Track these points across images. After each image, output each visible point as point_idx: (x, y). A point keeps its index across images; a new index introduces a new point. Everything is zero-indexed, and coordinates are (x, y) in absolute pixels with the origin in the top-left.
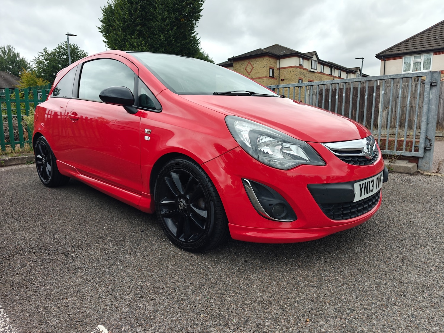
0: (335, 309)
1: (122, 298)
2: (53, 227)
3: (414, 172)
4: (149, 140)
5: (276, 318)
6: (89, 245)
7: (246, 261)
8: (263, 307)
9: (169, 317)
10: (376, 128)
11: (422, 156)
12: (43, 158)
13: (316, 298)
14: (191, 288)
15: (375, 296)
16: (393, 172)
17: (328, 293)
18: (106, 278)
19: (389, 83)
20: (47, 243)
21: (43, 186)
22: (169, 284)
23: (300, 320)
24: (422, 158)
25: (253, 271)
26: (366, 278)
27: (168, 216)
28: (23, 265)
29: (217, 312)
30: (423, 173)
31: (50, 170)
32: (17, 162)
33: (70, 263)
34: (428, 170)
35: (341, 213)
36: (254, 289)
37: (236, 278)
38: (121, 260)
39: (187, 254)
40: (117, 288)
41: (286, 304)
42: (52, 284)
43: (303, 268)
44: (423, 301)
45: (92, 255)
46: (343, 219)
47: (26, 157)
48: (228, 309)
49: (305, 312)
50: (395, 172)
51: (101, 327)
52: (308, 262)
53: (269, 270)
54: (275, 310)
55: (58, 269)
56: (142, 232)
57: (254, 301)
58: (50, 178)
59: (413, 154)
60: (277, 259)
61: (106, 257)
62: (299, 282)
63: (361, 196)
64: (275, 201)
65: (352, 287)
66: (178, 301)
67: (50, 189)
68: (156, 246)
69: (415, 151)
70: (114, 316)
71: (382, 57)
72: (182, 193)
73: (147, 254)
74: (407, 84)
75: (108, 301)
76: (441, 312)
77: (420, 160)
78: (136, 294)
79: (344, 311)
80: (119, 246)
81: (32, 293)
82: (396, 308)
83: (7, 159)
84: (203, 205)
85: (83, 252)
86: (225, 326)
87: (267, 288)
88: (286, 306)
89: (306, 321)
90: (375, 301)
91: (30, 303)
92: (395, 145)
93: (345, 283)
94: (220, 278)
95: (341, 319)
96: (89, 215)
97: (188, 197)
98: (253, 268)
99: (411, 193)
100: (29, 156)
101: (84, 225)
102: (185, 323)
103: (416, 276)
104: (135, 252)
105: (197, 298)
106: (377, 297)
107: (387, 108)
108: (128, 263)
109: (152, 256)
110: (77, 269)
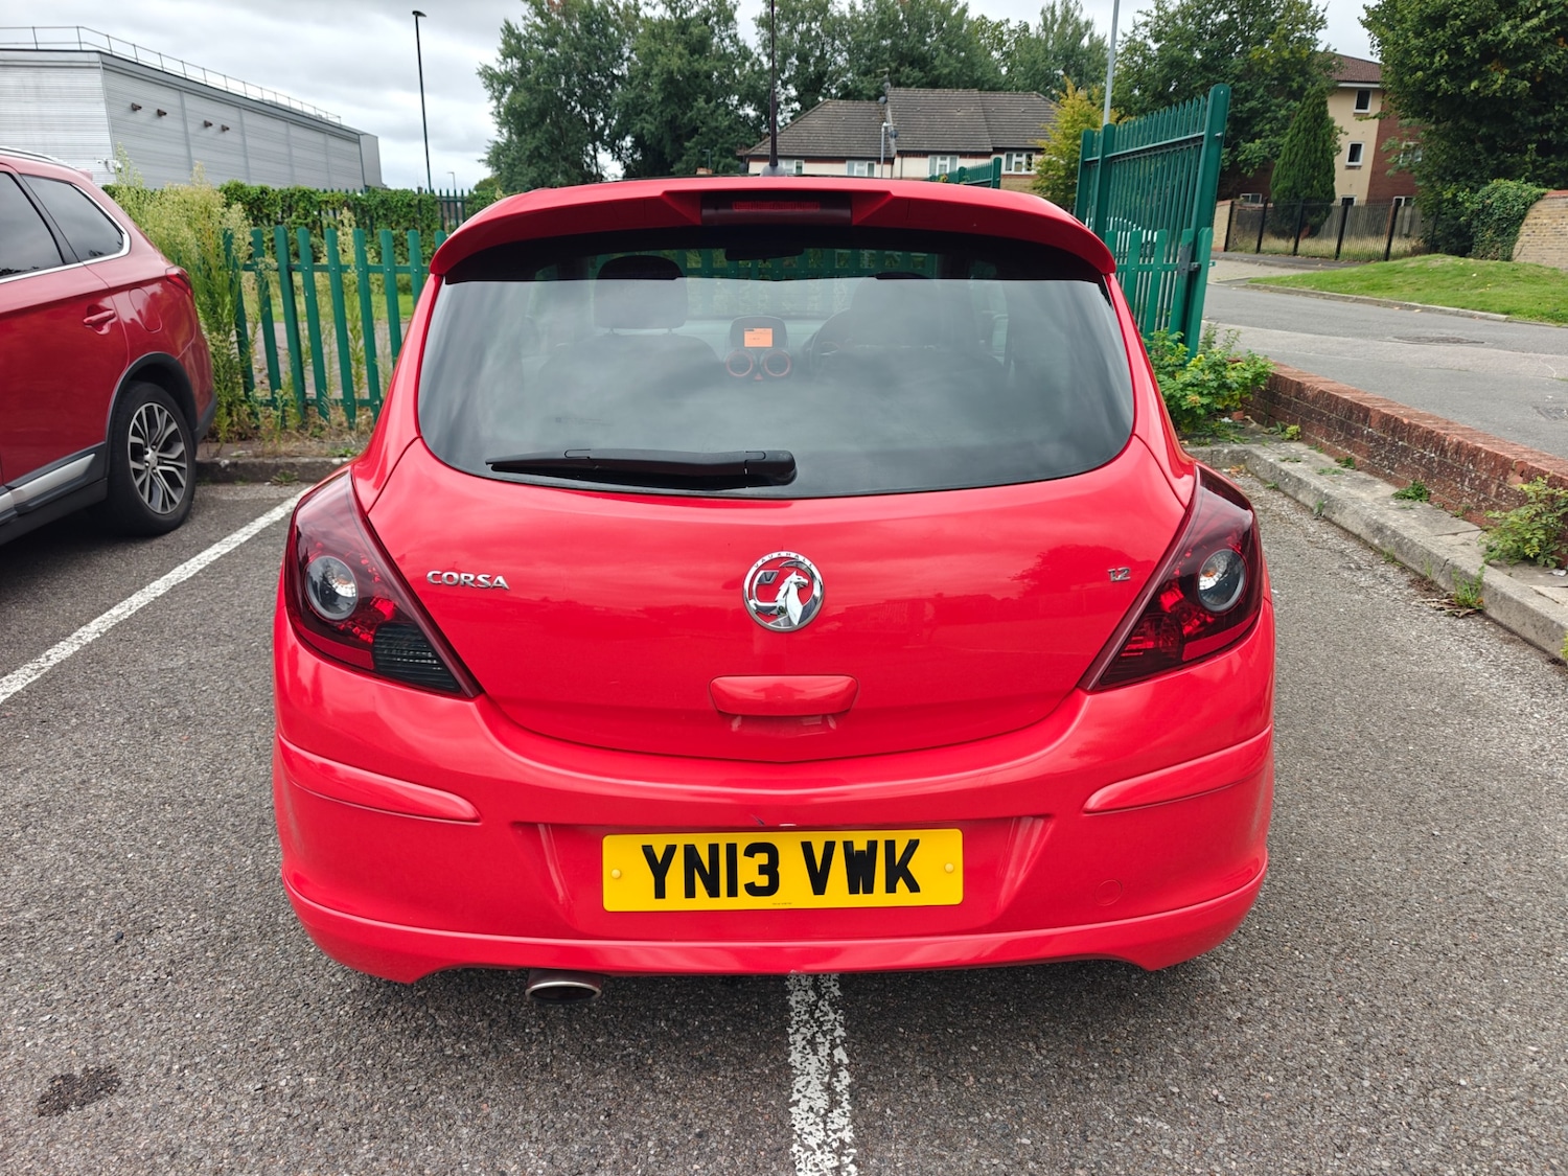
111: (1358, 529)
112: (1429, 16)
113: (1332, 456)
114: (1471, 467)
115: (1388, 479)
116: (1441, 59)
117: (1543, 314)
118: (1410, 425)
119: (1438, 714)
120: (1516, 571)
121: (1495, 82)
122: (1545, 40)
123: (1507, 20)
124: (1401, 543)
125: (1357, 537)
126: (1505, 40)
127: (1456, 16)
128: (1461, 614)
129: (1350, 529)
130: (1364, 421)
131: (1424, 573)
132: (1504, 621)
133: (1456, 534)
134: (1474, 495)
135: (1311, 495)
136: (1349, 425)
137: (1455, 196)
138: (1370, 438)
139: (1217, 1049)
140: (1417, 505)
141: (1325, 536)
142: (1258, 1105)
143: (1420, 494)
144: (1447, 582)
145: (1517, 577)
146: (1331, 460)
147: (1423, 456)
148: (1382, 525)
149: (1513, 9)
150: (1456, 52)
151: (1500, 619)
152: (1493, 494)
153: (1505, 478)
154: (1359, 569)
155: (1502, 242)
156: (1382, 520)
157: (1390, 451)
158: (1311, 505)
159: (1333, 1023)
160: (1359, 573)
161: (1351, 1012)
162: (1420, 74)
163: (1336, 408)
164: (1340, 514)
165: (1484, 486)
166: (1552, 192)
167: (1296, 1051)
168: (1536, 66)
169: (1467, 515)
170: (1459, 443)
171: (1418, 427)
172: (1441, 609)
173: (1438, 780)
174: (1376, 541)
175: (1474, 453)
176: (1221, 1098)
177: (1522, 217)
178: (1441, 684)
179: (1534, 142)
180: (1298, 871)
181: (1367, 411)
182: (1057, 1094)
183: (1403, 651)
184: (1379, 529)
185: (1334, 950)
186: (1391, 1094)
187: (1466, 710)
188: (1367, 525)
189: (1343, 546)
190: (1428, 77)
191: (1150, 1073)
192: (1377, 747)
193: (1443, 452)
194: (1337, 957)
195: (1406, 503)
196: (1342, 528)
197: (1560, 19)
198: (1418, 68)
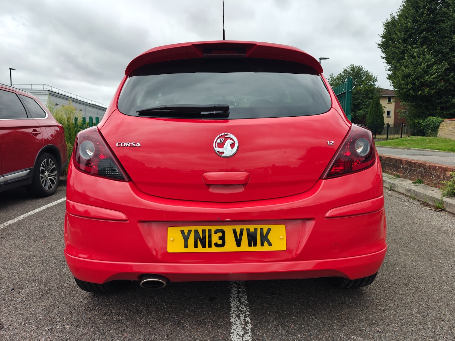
111: (403, 191)
112: (405, 75)
113: (392, 175)
114: (434, 172)
115: (410, 179)
116: (410, 86)
117: (449, 150)
118: (414, 163)
119: (436, 234)
120: (453, 198)
121: (426, 91)
122: (438, 81)
123: (427, 76)
124: (416, 193)
125: (403, 194)
126: (427, 81)
127: (413, 75)
128: (438, 210)
129: (401, 192)
130: (401, 164)
131: (424, 201)
132: (452, 211)
133: (433, 191)
134: (436, 180)
135: (388, 184)
136: (396, 165)
137: (418, 121)
138: (403, 168)
139: (377, 317)
140: (420, 185)
141: (393, 194)
142: (393, 333)
143: (420, 182)
144: (432, 202)
145: (453, 199)
146: (392, 176)
147: (420, 171)
148: (410, 189)
149: (428, 73)
150: (414, 84)
151: (450, 211)
152: (442, 179)
153: (445, 173)
154: (405, 201)
155: (434, 133)
156: (410, 188)
157: (410, 171)
158: (388, 187)
159: (415, 310)
160: (405, 202)
161: (421, 307)
162: (405, 90)
163: (392, 161)
164: (397, 188)
165: (439, 177)
166: (446, 120)
167: (404, 317)
168: (436, 87)
169: (435, 186)
170: (430, 165)
171: (417, 163)
172: (431, 210)
173: (438, 249)
174: (409, 194)
175: (435, 168)
176: (380, 330)
177: (438, 126)
178: (435, 227)
179: (439, 107)
180: (398, 271)
181: (401, 161)
182: (323, 330)
183: (421, 219)
184: (409, 191)
185: (413, 291)
186: (439, 330)
187: (444, 232)
188: (406, 190)
189: (399, 196)
190: (407, 91)
191: (355, 324)
192: (418, 241)
193: (425, 169)
194: (413, 293)
195: (417, 184)
196: (398, 192)
197: (441, 75)
198: (404, 88)
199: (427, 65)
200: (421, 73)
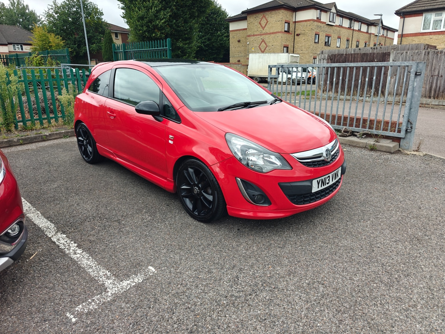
0: (289, 261)
1: (160, 251)
2: (104, 200)
3: (394, 151)
4: (172, 143)
5: (252, 266)
6: (132, 215)
7: (238, 229)
8: (245, 259)
9: (189, 263)
10: (383, 95)
11: (403, 137)
12: (84, 140)
13: (279, 254)
14: (202, 247)
15: (316, 254)
16: (377, 150)
17: (287, 251)
18: (148, 238)
19: (399, 49)
20: (103, 213)
21: (85, 162)
22: (188, 244)
23: (266, 267)
24: (404, 138)
25: (242, 236)
26: (315, 243)
27: (186, 197)
28: (93, 229)
29: (217, 261)
30: (403, 152)
31: (91, 151)
32: (56, 137)
33: (123, 228)
34: (407, 149)
35: (303, 200)
36: (241, 248)
37: (231, 241)
38: (155, 227)
39: (199, 223)
40: (156, 245)
41: (260, 257)
42: (115, 242)
43: (276, 235)
44: (346, 258)
45: (136, 223)
46: (304, 204)
47: (63, 132)
48: (224, 259)
49: (270, 263)
50: (378, 150)
51: (150, 267)
52: (280, 231)
53: (253, 236)
54: (253, 261)
55: (116, 232)
56: (167, 205)
57: (240, 256)
58: (91, 157)
59: (395, 134)
60: (260, 229)
61: (145, 224)
62: (271, 244)
63: (318, 188)
64: (256, 193)
65: (304, 248)
66: (194, 254)
67: (91, 166)
68: (178, 217)
69: (398, 132)
70: (157, 261)
71: (402, 14)
72: (196, 183)
73: (172, 223)
74: (416, 51)
75: (152, 253)
76: (353, 265)
77: (402, 140)
78: (168, 249)
79: (294, 262)
80: (153, 217)
81: (105, 247)
82: (327, 261)
83: (48, 134)
84: (210, 192)
85: (129, 220)
86: (221, 269)
87: (250, 248)
88: (259, 259)
89: (269, 267)
90: (314, 257)
91: (106, 253)
92: (382, 126)
93: (301, 246)
94: (220, 241)
95: (290, 266)
96: (127, 190)
97: (200, 186)
98: (243, 235)
99: (381, 173)
100: (65, 131)
101: (125, 199)
102: (198, 267)
103: (349, 242)
104: (164, 221)
105: (206, 253)
106: (318, 254)
107: (395, 75)
108: (160, 229)
109: (176, 225)
110: (128, 232)
112: (140, 17)
116: (145, 28)
121: (158, 34)
122: (166, 26)
123: (157, 20)
126: (158, 25)
127: (146, 18)
149: (157, 18)
150: (148, 27)
162: (141, 31)
168: (165, 31)
190: (143, 32)
197: (167, 21)
198: (140, 30)
199: (156, 10)
200: (152, 17)
